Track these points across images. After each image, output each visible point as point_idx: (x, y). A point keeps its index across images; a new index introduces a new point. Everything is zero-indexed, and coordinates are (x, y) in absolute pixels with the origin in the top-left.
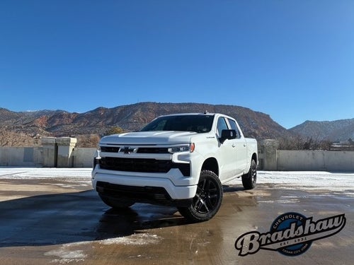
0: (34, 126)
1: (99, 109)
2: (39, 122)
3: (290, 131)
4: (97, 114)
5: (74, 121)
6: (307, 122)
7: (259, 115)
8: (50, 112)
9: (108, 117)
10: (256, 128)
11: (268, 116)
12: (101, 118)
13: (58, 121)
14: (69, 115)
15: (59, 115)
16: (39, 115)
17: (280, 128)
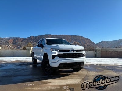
0: (8, 43)
1: (31, 37)
2: (10, 41)
3: (97, 44)
4: (30, 39)
5: (22, 41)
6: (102, 41)
7: (86, 39)
8: (14, 38)
9: (34, 40)
10: (85, 43)
11: (89, 39)
12: (32, 40)
13: (16, 41)
14: (20, 39)
15: (17, 39)
16: (10, 39)
17: (93, 43)
